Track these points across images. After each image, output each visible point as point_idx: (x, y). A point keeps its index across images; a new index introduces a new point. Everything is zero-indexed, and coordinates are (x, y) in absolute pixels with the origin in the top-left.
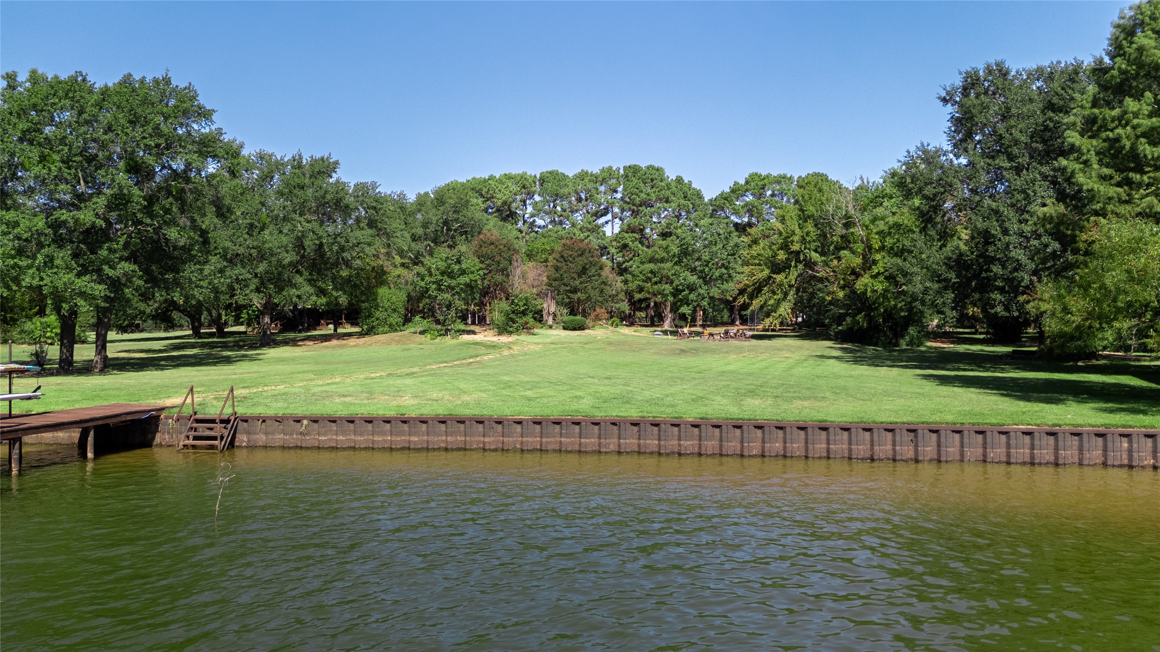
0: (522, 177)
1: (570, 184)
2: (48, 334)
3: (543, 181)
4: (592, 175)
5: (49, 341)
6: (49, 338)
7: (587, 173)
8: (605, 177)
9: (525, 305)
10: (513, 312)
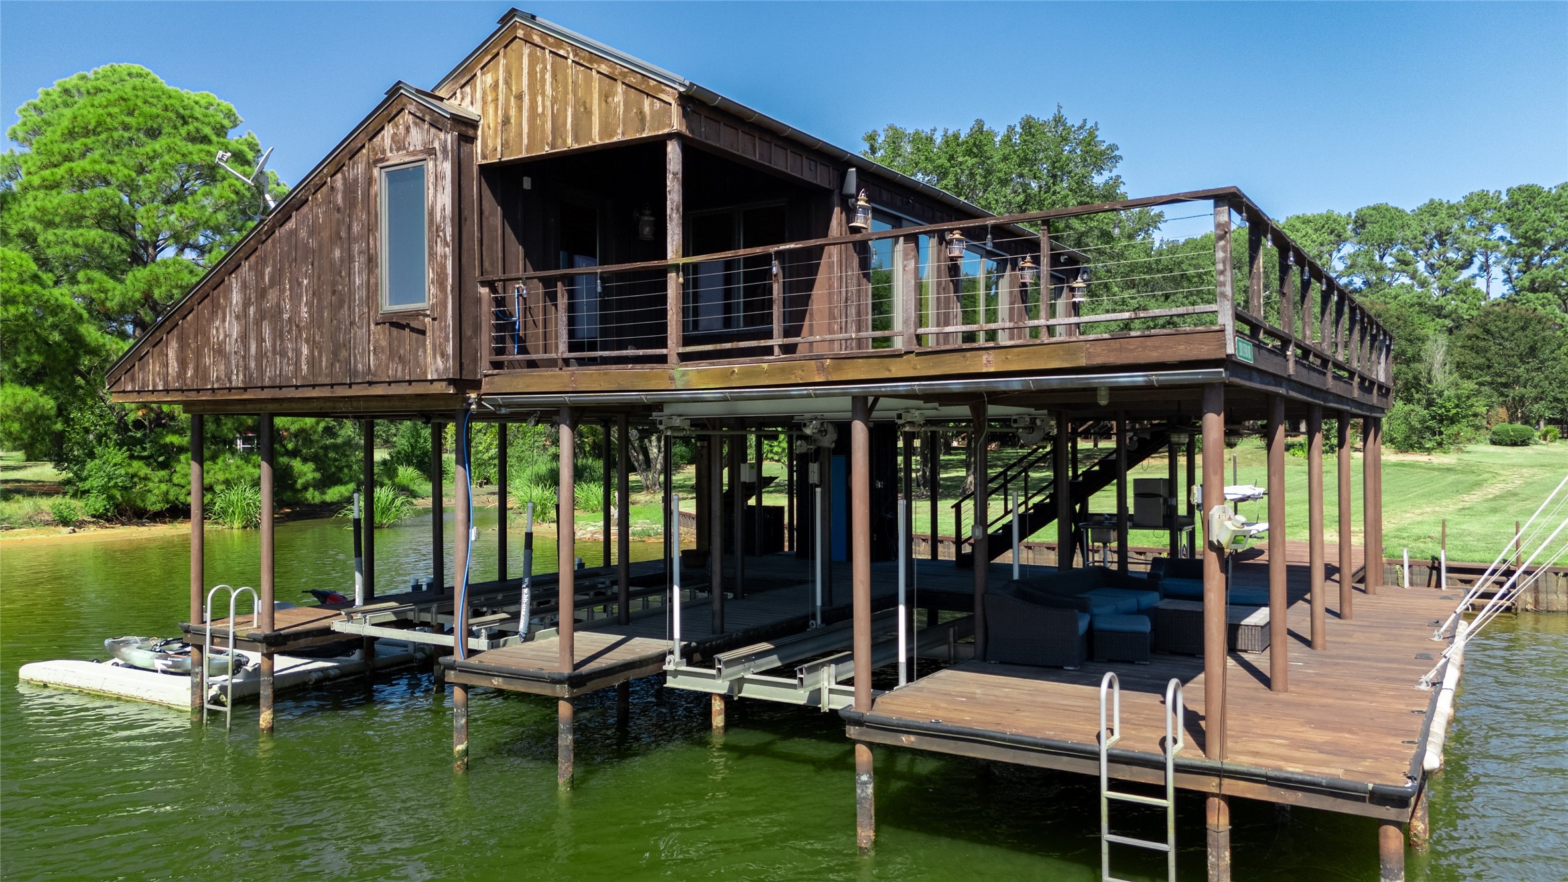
0: (1328, 218)
1: (1414, 224)
2: (776, 449)
3: (1361, 223)
4: (1451, 207)
5: (776, 458)
6: (777, 453)
7: (1441, 204)
8: (1477, 206)
9: (1457, 406)
10: (1433, 418)
